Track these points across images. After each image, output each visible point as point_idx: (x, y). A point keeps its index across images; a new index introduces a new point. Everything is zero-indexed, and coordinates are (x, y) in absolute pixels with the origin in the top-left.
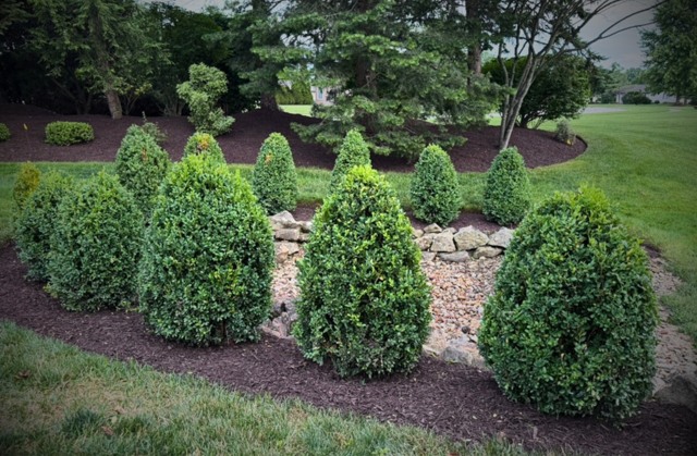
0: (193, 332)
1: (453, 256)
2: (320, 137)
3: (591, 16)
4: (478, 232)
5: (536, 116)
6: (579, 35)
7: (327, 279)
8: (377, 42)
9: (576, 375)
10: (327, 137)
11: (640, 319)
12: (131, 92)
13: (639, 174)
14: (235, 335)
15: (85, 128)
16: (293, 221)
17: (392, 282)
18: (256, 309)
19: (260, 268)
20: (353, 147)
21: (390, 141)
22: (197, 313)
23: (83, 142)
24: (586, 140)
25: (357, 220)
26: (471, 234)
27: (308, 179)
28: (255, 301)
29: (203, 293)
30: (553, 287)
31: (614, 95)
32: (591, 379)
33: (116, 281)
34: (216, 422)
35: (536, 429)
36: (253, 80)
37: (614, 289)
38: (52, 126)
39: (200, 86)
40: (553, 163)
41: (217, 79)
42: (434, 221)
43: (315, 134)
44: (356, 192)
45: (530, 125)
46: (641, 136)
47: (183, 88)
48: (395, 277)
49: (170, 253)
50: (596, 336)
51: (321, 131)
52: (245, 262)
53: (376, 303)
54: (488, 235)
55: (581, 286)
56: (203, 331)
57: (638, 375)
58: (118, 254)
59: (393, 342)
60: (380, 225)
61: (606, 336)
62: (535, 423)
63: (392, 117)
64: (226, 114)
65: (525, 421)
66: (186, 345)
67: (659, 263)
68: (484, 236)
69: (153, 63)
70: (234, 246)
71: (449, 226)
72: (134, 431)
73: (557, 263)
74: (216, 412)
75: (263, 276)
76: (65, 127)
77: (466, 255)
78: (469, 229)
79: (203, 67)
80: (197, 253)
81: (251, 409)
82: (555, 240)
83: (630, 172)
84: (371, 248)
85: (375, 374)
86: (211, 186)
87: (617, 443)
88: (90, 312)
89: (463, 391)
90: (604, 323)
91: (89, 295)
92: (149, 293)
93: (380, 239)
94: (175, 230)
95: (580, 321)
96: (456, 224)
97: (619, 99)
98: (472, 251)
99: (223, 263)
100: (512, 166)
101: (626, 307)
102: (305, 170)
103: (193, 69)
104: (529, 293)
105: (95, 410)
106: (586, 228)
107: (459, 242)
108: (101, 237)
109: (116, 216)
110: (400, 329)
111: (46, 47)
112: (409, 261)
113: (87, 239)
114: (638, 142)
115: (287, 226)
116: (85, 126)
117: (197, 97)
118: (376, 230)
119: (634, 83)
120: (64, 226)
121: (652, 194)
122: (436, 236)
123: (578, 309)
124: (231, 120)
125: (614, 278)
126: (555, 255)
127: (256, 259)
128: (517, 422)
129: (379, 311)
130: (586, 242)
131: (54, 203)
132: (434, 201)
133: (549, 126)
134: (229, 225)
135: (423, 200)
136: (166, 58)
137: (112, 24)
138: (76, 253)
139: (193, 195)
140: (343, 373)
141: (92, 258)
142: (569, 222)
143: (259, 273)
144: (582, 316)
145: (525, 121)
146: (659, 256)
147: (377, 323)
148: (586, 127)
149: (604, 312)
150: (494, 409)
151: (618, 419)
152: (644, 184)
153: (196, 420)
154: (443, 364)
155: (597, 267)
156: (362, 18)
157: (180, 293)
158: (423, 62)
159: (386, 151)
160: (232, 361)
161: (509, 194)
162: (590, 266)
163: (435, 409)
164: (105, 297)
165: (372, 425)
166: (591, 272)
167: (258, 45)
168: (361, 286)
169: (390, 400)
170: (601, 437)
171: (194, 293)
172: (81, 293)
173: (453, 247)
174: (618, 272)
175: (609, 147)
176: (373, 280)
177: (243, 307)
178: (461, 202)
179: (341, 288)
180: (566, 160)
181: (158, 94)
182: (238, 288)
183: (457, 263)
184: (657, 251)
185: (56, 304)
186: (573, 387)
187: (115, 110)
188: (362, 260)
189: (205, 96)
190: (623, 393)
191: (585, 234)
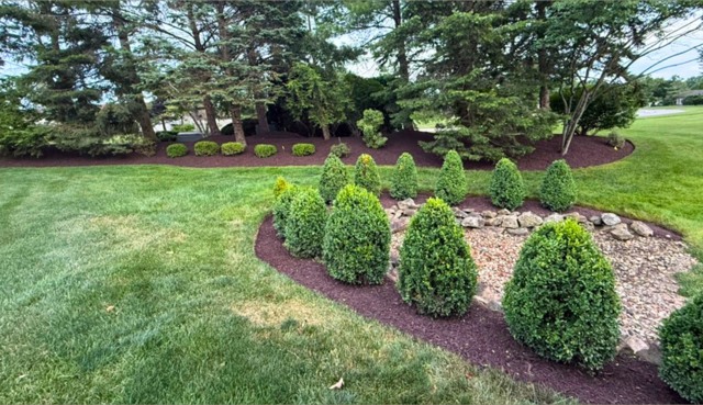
0: (347, 278)
1: (516, 231)
2: (434, 150)
3: (638, 56)
4: (535, 216)
5: (594, 127)
6: (628, 70)
7: (412, 260)
8: (471, 94)
9: (556, 338)
10: (439, 150)
11: (601, 310)
12: (335, 123)
13: (675, 172)
14: (368, 281)
15: (311, 147)
16: (414, 205)
17: (448, 266)
18: (379, 268)
19: (382, 246)
20: (452, 160)
21: (480, 151)
22: (349, 268)
23: (309, 154)
24: (635, 144)
25: (429, 229)
26: (529, 217)
27: (427, 176)
28: (379, 263)
29: (351, 258)
30: (541, 283)
31: (675, 99)
32: (566, 342)
33: (315, 244)
34: (348, 334)
35: (530, 366)
36: (396, 118)
37: (582, 289)
38: (295, 146)
39: (369, 121)
40: (603, 163)
41: (378, 116)
42: (505, 206)
43: (433, 148)
44: (429, 214)
45: (589, 133)
46: (686, 138)
47: (360, 123)
48: (452, 262)
49: (337, 237)
50: (570, 316)
51: (437, 145)
52: (374, 242)
53: (439, 277)
54: (543, 218)
55: (560, 285)
56: (352, 278)
57: (601, 345)
58: (316, 230)
59: (450, 299)
60: (442, 233)
61: (577, 317)
62: (531, 361)
63: (481, 137)
64: (383, 136)
65: (525, 359)
66: (344, 283)
67: (680, 246)
68: (539, 218)
69: (345, 111)
70: (368, 234)
71: (516, 210)
72: (311, 332)
73: (545, 268)
74: (350, 328)
75: (383, 250)
76: (300, 147)
77: (526, 230)
78: (529, 214)
79: (371, 111)
80: (349, 238)
81: (367, 328)
82: (544, 254)
83: (667, 171)
84: (436, 246)
85: (439, 315)
86: (357, 203)
87: (585, 385)
88: (303, 258)
89: (492, 331)
90: (575, 310)
91: (302, 250)
92: (327, 255)
93: (442, 241)
94: (339, 225)
95: (558, 306)
96: (520, 209)
97: (679, 101)
98: (531, 228)
99: (363, 243)
100: (561, 173)
101: (591, 301)
102: (427, 169)
103: (366, 112)
104: (527, 284)
105: (296, 318)
106: (565, 249)
107: (522, 222)
108: (309, 222)
109: (316, 211)
110: (454, 292)
111: (293, 107)
112: (462, 252)
113: (302, 223)
114: (681, 144)
115: (410, 207)
116: (311, 145)
117: (368, 128)
118: (439, 236)
119: (693, 89)
120: (292, 216)
121: (684, 189)
122: (506, 217)
123: (559, 298)
124: (385, 139)
125: (581, 283)
126: (543, 264)
127: (379, 240)
128: (519, 359)
129: (440, 282)
130: (564, 258)
131: (290, 200)
132: (505, 194)
133: (604, 133)
134: (366, 223)
135: (497, 194)
136: (352, 107)
137: (325, 93)
138: (297, 230)
139: (348, 207)
140: (422, 311)
141: (304, 233)
142: (553, 243)
143: (381, 248)
144: (561, 302)
145: (584, 131)
146: (681, 240)
147: (440, 287)
148: (638, 131)
149: (574, 303)
150: (507, 348)
151: (589, 369)
152: (677, 181)
153: (338, 331)
154: (487, 311)
155: (570, 275)
156: (462, 80)
157: (341, 257)
158: (500, 104)
159: (477, 158)
160: (366, 295)
161: (559, 191)
162: (566, 273)
163: (470, 342)
164: (310, 252)
165: (429, 347)
166: (565, 277)
167: (401, 99)
168: (430, 267)
169: (445, 332)
170: (575, 379)
171: (347, 258)
172: (299, 249)
173: (517, 225)
174: (585, 280)
175: (654, 149)
176: (438, 263)
177: (372, 266)
178: (523, 194)
179: (419, 267)
180: (614, 160)
181: (349, 122)
182: (370, 257)
183: (519, 235)
184: (681, 235)
185: (288, 253)
186: (555, 345)
187: (326, 135)
188: (431, 252)
189: (371, 127)
190: (590, 355)
191: (565, 251)
